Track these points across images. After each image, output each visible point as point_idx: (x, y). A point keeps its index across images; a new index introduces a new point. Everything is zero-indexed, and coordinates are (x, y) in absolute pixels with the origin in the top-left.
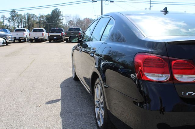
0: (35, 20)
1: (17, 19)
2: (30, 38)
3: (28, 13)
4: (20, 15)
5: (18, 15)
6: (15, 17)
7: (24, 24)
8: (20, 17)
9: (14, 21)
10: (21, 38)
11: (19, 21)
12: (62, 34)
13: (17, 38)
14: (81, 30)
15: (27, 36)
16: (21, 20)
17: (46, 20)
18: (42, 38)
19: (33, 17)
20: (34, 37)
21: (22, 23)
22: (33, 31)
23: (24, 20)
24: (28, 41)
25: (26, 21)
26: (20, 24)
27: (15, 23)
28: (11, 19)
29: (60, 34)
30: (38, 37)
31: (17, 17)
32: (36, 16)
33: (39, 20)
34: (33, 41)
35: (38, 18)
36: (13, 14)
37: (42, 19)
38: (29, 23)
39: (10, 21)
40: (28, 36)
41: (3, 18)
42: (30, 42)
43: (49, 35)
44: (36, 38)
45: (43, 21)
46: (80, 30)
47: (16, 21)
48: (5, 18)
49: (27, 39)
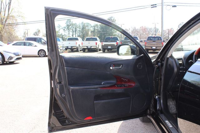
0: (89, 29)
1: (72, 28)
2: (83, 47)
3: (82, 22)
4: (74, 24)
5: (73, 24)
6: (70, 27)
7: (79, 33)
8: (75, 26)
9: (69, 30)
10: (73, 48)
11: (74, 31)
12: (117, 43)
13: (69, 47)
14: (139, 39)
15: (79, 45)
16: (76, 29)
17: (101, 29)
18: (95, 47)
19: (87, 26)
20: (87, 47)
21: (77, 32)
22: (86, 40)
23: (79, 29)
24: (80, 51)
25: (81, 30)
26: (75, 33)
27: (70, 32)
28: (66, 28)
29: (115, 43)
30: (91, 47)
31: (72, 26)
32: (90, 25)
33: (93, 29)
34: (86, 51)
35: (92, 27)
36: (68, 24)
37: (97, 28)
38: (83, 32)
39: (66, 30)
40: (81, 45)
41: (59, 27)
42: (82, 51)
43: (103, 45)
44: (88, 47)
45: (97, 30)
46: (137, 39)
47: (71, 30)
48: (61, 28)
49: (79, 48)
